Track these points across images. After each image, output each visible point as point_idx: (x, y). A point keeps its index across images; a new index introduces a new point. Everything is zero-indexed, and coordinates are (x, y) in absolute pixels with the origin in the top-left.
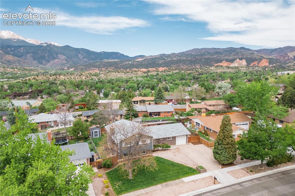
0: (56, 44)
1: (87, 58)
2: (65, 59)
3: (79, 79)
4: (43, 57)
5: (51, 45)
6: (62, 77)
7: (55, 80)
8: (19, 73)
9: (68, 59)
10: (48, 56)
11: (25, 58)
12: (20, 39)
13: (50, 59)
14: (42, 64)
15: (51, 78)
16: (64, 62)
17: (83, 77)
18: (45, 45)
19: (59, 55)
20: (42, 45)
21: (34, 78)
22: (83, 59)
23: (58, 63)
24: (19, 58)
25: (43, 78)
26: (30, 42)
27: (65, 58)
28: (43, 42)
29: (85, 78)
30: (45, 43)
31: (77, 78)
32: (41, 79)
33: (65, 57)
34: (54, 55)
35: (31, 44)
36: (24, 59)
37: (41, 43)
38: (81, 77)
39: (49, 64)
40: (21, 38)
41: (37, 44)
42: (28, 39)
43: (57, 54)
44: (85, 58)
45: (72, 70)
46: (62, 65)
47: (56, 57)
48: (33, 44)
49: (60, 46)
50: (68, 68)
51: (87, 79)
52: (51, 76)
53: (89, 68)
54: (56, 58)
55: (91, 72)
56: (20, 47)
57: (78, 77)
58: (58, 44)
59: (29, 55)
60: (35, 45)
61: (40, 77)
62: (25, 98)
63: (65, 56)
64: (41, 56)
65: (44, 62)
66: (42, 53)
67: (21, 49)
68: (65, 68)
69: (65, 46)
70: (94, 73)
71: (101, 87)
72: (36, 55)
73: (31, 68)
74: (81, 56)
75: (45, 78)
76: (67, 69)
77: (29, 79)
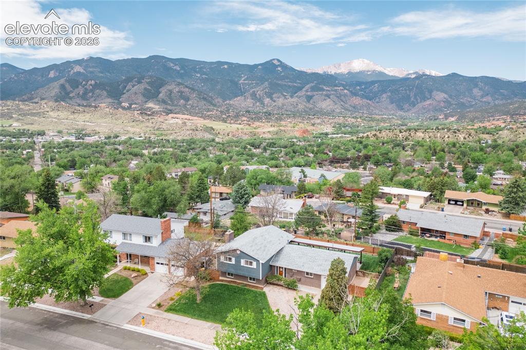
0: (433, 73)
1: (491, 96)
2: (444, 100)
3: (452, 140)
4: (406, 98)
5: (424, 75)
6: (420, 135)
7: (407, 139)
8: (363, 124)
9: (449, 99)
10: (415, 96)
11: (377, 100)
12: (377, 69)
13: (417, 100)
14: (402, 109)
15: (400, 135)
16: (442, 104)
17: (460, 136)
18: (413, 76)
19: (434, 93)
20: (410, 76)
21: (375, 135)
22: (482, 97)
23: (431, 107)
24: (368, 101)
25: (389, 135)
26: (391, 74)
27: (445, 98)
28: (412, 72)
29: (465, 138)
30: (414, 73)
31: (448, 137)
32: (385, 136)
33: (446, 96)
34: (427, 93)
35: (392, 76)
36: (377, 102)
37: (408, 73)
38: (457, 135)
39: (414, 110)
40: (379, 68)
41: (401, 77)
42: (389, 69)
43: (430, 92)
44: (488, 95)
45: (453, 119)
46: (436, 110)
47: (429, 97)
48: (395, 76)
49: (441, 75)
50: (446, 117)
51: (468, 139)
52: (401, 132)
53: (489, 117)
54: (428, 99)
55: (487, 124)
56: (373, 83)
57: (451, 136)
58: (437, 73)
59: (384, 96)
60: (399, 79)
61: (384, 133)
62: (343, 166)
63: (446, 93)
64: (403, 96)
65: (406, 106)
66: (406, 90)
67: (374, 87)
68: (440, 117)
69: (449, 75)
70: (492, 126)
71: (481, 158)
72: (396, 94)
73: (384, 116)
74: (478, 92)
75: (391, 134)
76: (443, 118)
77: (367, 135)
